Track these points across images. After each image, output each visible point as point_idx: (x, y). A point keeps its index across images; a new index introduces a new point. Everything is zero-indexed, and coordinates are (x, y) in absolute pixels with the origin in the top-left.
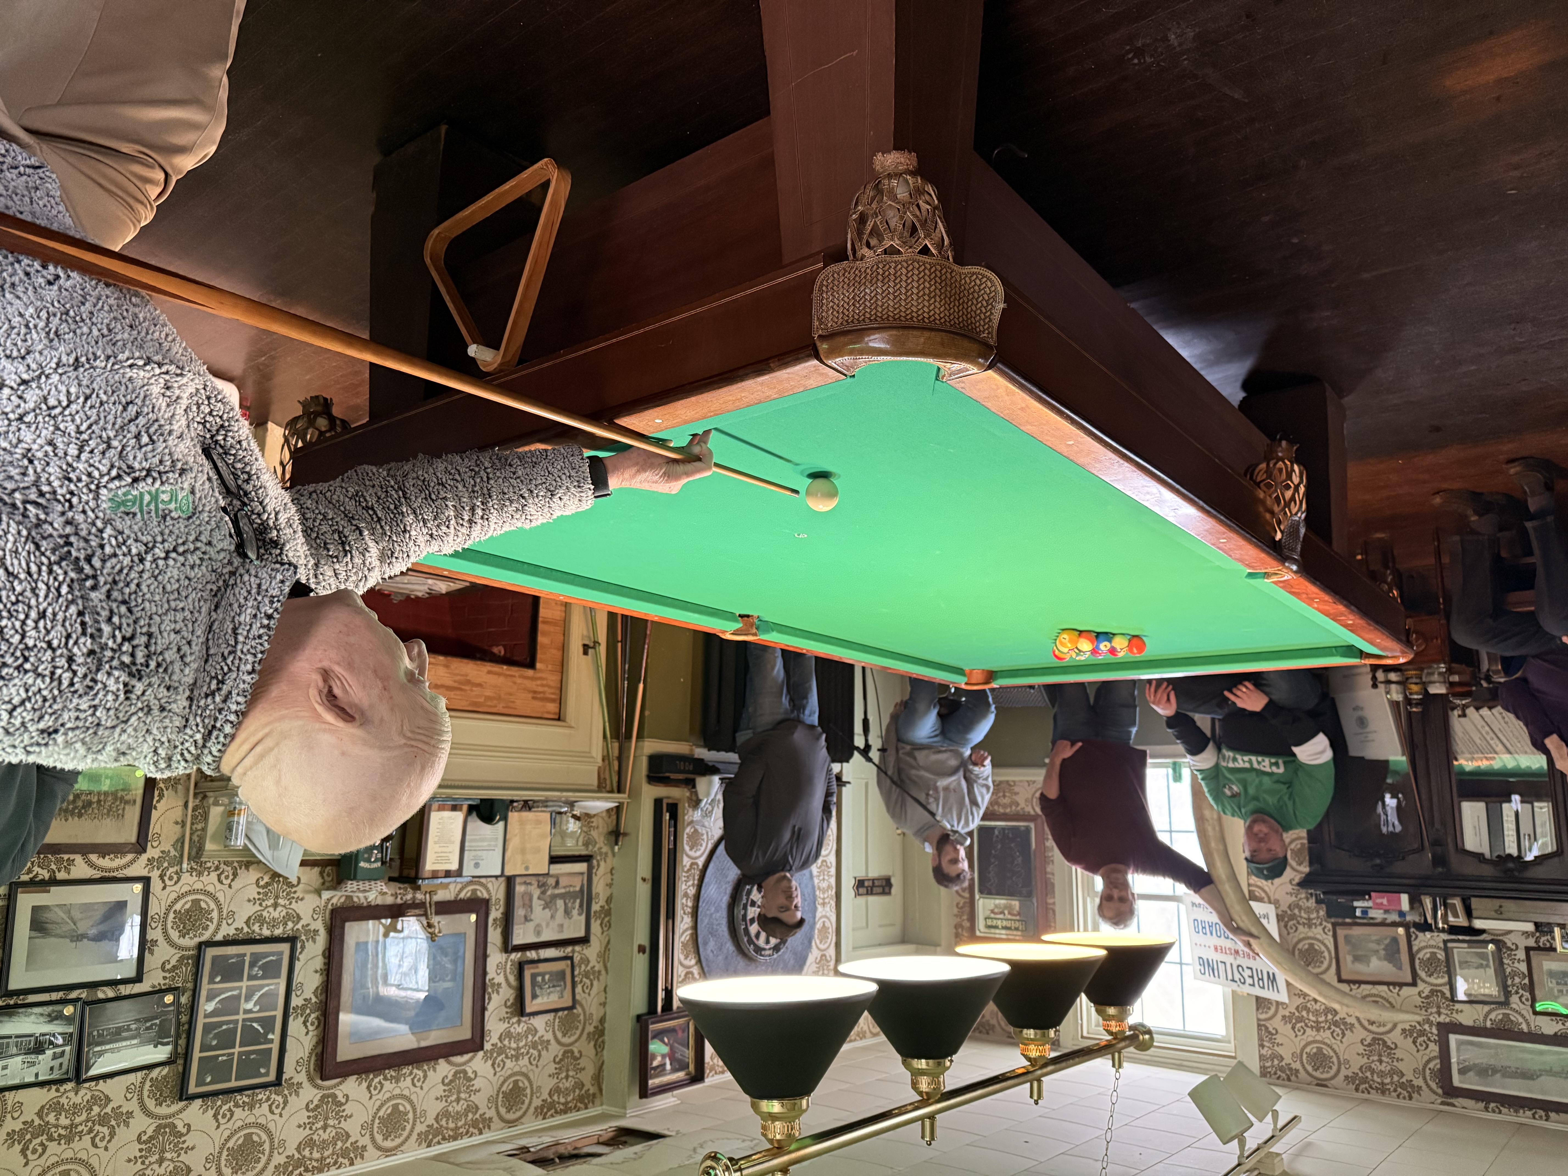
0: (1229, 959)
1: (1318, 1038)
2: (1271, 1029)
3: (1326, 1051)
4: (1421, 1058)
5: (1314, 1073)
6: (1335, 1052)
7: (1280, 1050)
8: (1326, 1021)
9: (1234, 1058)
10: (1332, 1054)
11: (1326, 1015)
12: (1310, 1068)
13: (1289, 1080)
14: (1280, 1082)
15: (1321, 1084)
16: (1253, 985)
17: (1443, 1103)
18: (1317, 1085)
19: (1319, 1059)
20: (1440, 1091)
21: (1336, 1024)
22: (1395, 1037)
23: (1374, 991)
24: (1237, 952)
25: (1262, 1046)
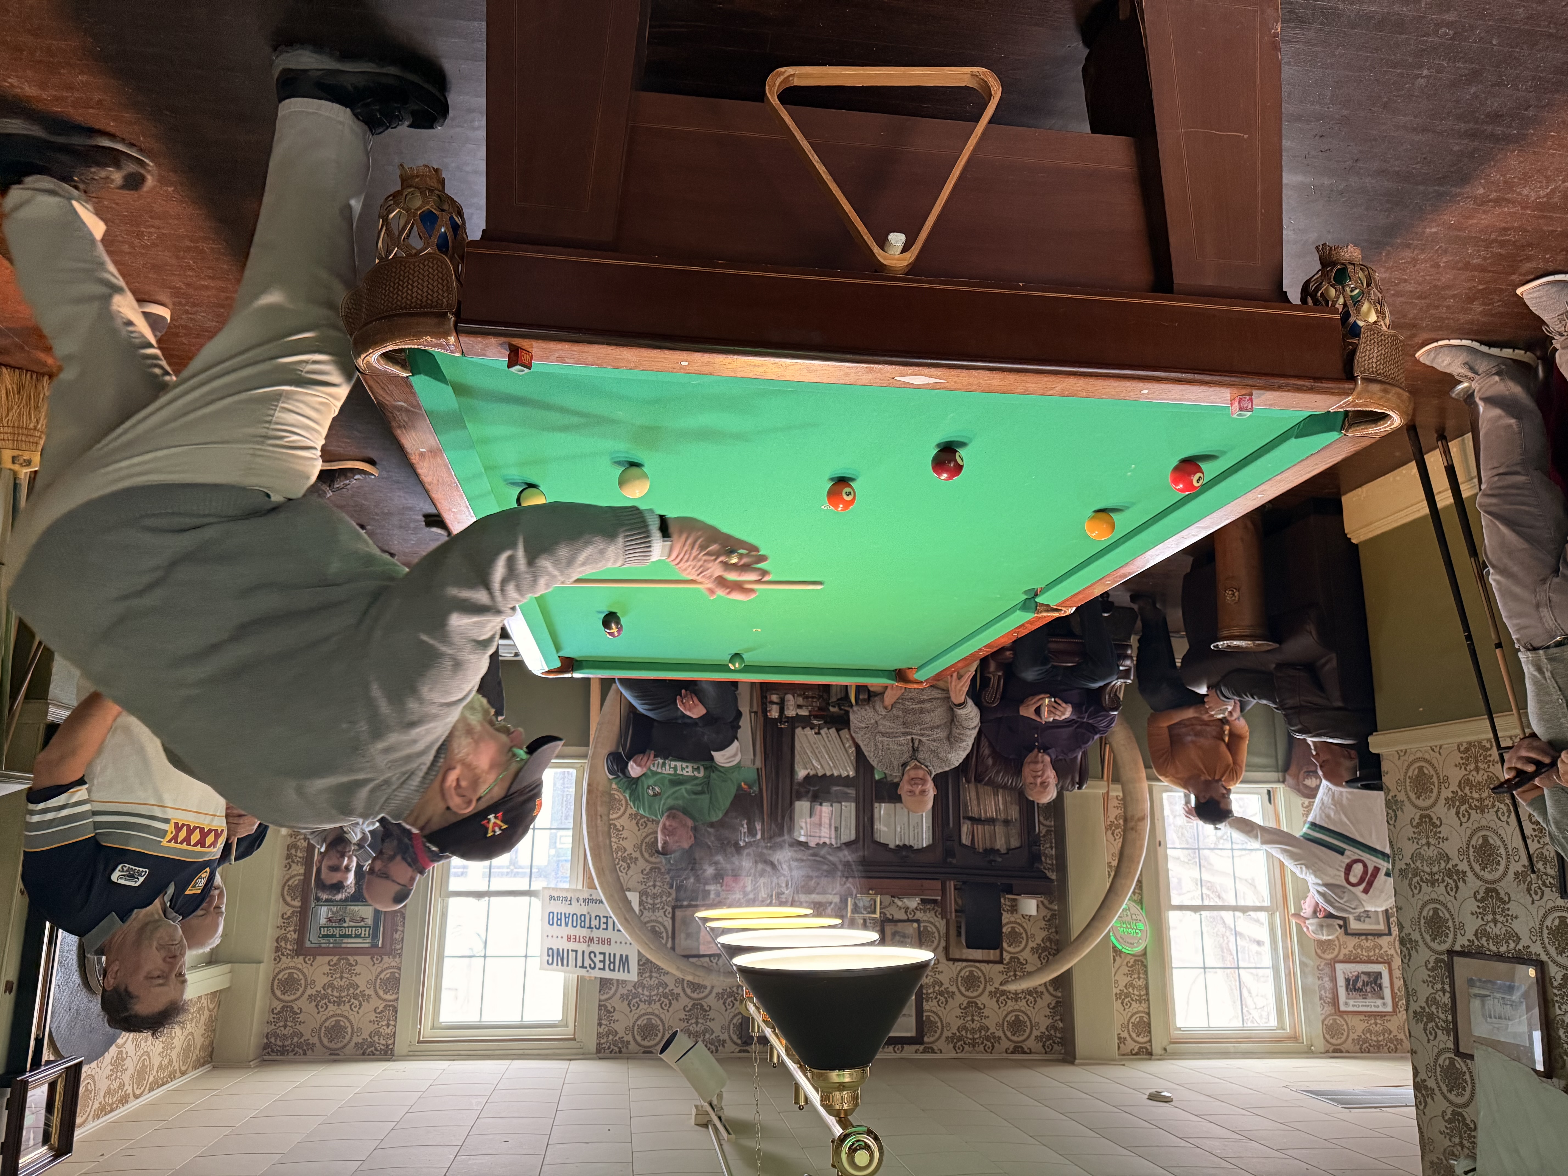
0: (581, 947)
1: (650, 1010)
2: (609, 1008)
3: (655, 1021)
4: (728, 1015)
5: (643, 1043)
6: (661, 1020)
7: (615, 1026)
8: (657, 994)
9: (574, 1039)
10: (659, 1022)
11: (658, 989)
12: (639, 1039)
13: (620, 1052)
14: (613, 1055)
15: (647, 1051)
16: (604, 969)
17: (740, 1051)
18: (644, 1052)
19: (648, 1030)
20: (739, 1042)
21: (665, 996)
22: (711, 1000)
23: (699, 963)
24: (591, 940)
25: (600, 1025)
